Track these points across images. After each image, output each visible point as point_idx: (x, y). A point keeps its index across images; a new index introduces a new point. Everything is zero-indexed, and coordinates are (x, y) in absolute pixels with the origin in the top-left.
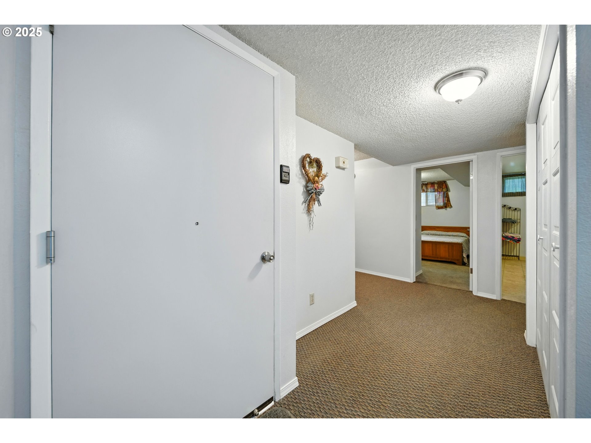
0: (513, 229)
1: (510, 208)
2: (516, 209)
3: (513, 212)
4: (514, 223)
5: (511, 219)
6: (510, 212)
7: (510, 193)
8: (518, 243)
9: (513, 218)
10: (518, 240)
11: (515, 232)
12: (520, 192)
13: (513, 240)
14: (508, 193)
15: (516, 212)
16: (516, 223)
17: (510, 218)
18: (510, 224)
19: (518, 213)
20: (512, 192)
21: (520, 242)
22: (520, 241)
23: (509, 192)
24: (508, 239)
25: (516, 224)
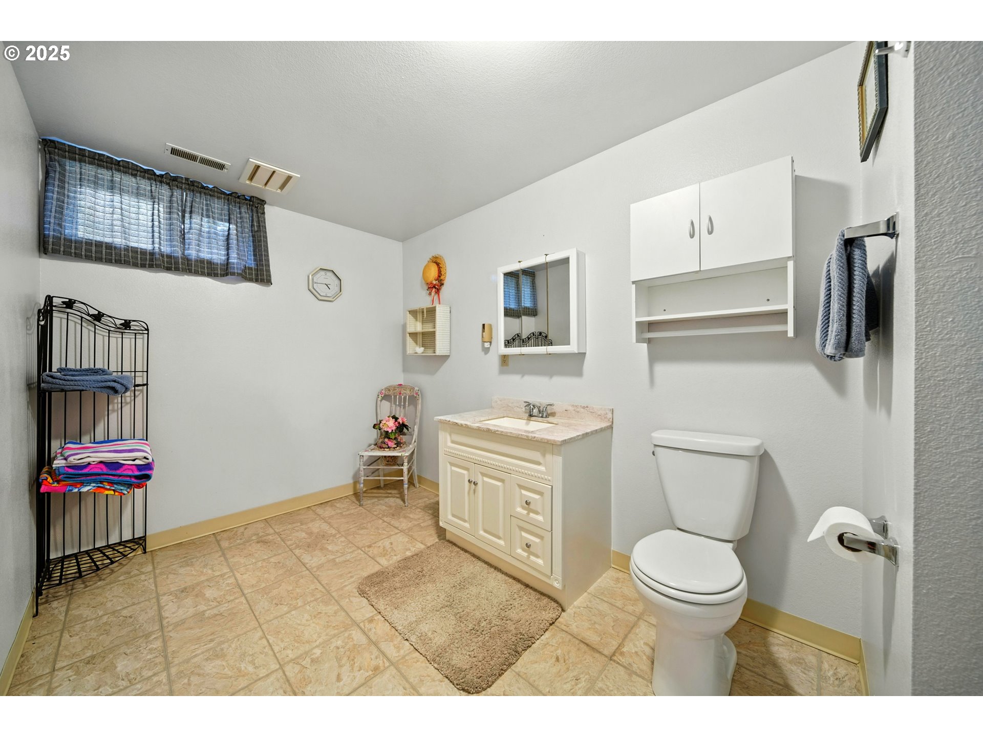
0: (114, 417)
1: (98, 317)
2: (127, 324)
3: (115, 338)
4: (116, 391)
5: (103, 372)
6: (98, 337)
7: (99, 244)
8: (139, 487)
9: (113, 368)
10: (137, 477)
11: (127, 433)
12: (143, 252)
13: (111, 483)
14: (89, 243)
15: (128, 339)
16: (127, 389)
17: (99, 365)
18: (102, 397)
19: (139, 342)
20: (108, 240)
21: (148, 483)
22: (148, 477)
23: (91, 237)
24: (82, 484)
25: (128, 394)
